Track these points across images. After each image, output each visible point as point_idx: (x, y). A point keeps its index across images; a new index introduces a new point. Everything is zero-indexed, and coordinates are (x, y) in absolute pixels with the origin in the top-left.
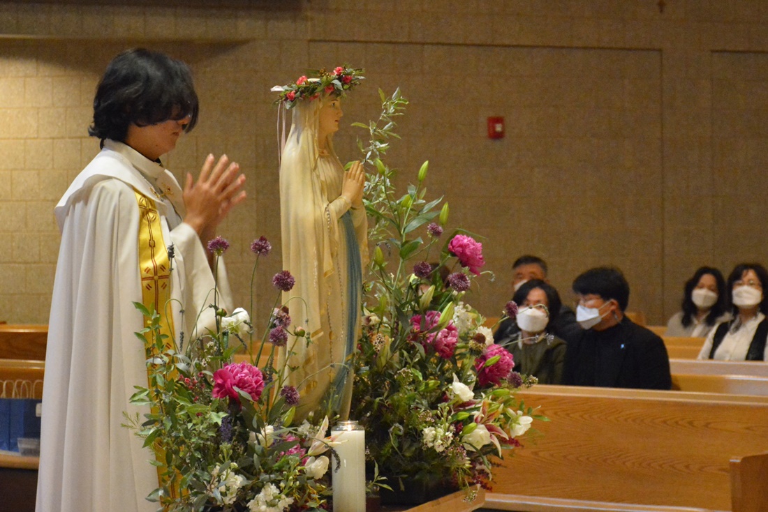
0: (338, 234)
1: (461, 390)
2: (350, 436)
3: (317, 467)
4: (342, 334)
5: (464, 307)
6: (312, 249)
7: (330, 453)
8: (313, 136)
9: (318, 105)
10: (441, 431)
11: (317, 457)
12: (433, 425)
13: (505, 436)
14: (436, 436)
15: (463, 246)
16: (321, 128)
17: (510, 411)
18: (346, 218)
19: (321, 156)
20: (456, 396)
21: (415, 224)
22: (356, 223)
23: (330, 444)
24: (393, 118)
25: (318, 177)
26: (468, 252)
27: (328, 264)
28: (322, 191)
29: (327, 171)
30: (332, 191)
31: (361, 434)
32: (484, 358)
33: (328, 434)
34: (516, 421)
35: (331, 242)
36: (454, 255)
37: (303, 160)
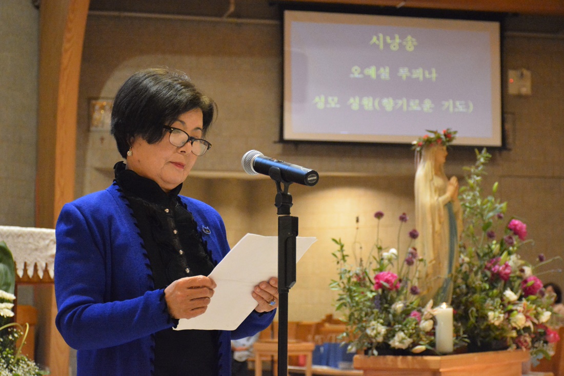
0: (444, 213)
1: (510, 295)
2: (445, 311)
3: (426, 325)
4: (446, 264)
5: (517, 256)
6: (429, 220)
7: (434, 319)
8: (432, 164)
9: (435, 149)
10: (497, 314)
11: (426, 320)
12: (493, 311)
13: (536, 321)
14: (495, 317)
15: (516, 225)
16: (436, 160)
17: (539, 309)
18: (449, 205)
19: (436, 174)
20: (507, 298)
21: (491, 214)
22: (455, 209)
23: (432, 313)
24: (483, 164)
25: (434, 184)
26: (518, 228)
27: (437, 227)
28: (435, 191)
29: (439, 182)
30: (441, 191)
31: (451, 310)
32: (526, 281)
33: (432, 307)
34: (542, 314)
35: (440, 217)
36: (511, 229)
37: (426, 175)
